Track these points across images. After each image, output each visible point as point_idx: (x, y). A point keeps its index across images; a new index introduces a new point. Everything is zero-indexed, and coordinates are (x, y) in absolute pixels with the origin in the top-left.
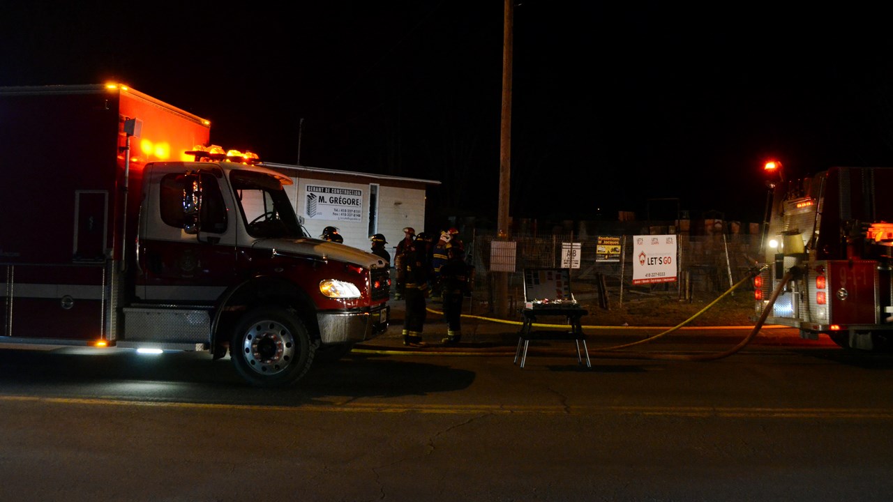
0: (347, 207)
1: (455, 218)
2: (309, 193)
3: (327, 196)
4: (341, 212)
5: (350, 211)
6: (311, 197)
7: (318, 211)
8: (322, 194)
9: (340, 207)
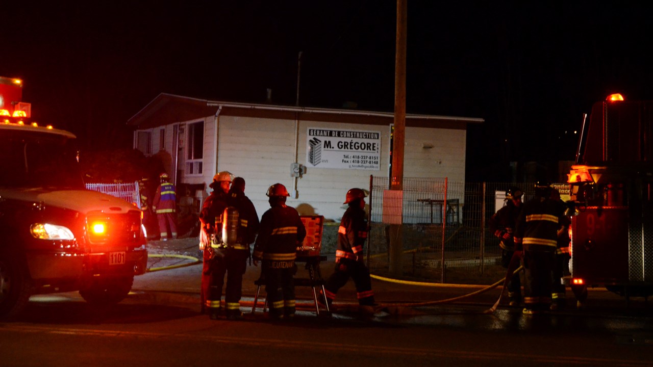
0: (360, 153)
1: (516, 163)
2: (311, 138)
3: (334, 141)
4: (352, 159)
5: (365, 157)
6: (314, 142)
7: (323, 158)
8: (328, 139)
9: (351, 153)
